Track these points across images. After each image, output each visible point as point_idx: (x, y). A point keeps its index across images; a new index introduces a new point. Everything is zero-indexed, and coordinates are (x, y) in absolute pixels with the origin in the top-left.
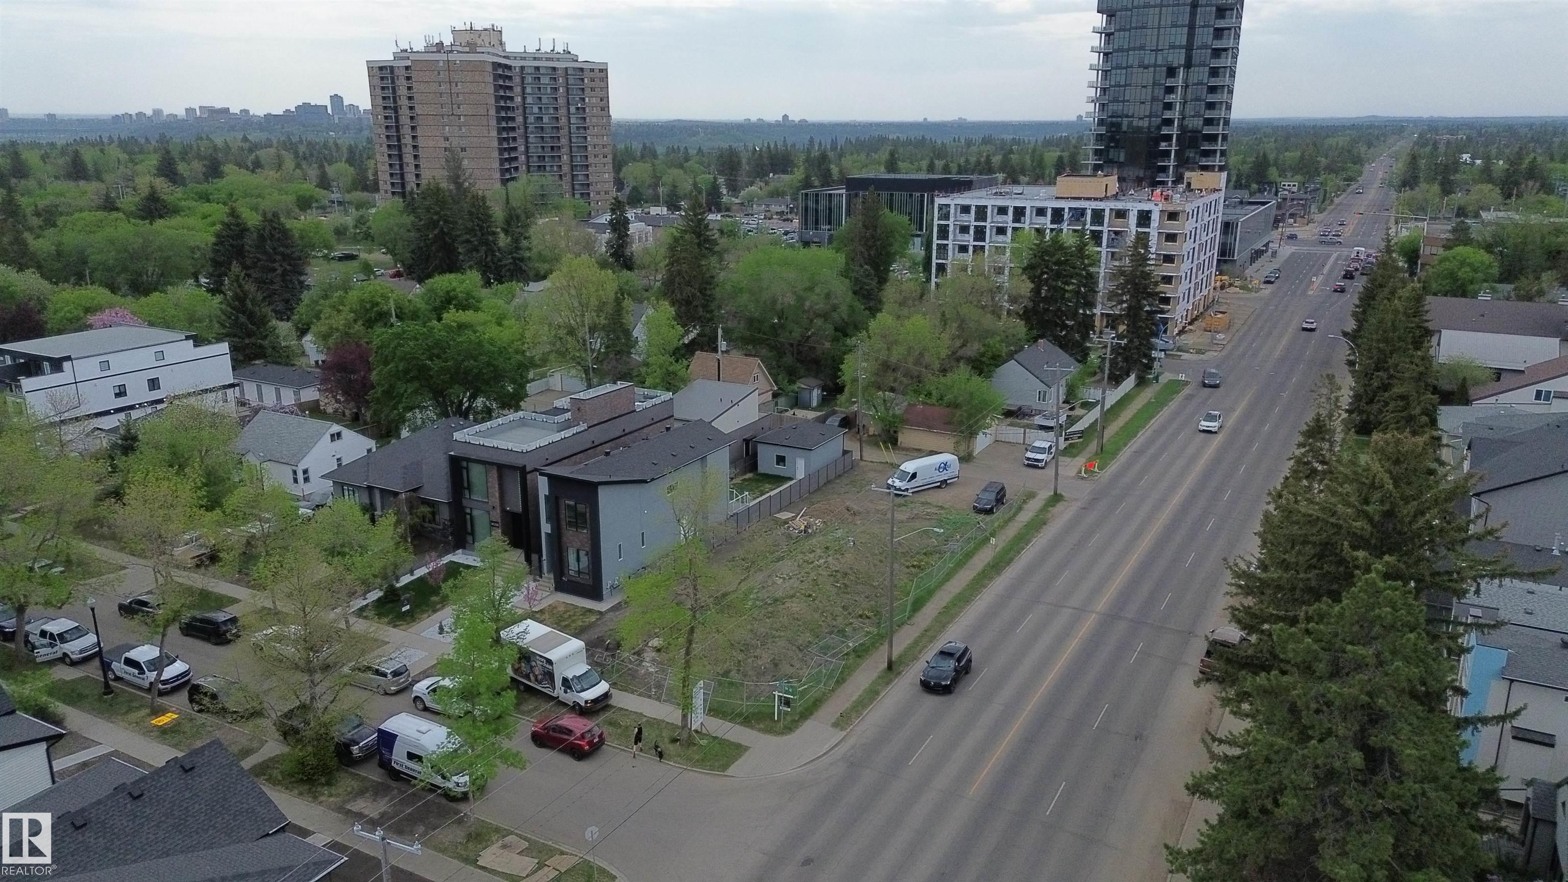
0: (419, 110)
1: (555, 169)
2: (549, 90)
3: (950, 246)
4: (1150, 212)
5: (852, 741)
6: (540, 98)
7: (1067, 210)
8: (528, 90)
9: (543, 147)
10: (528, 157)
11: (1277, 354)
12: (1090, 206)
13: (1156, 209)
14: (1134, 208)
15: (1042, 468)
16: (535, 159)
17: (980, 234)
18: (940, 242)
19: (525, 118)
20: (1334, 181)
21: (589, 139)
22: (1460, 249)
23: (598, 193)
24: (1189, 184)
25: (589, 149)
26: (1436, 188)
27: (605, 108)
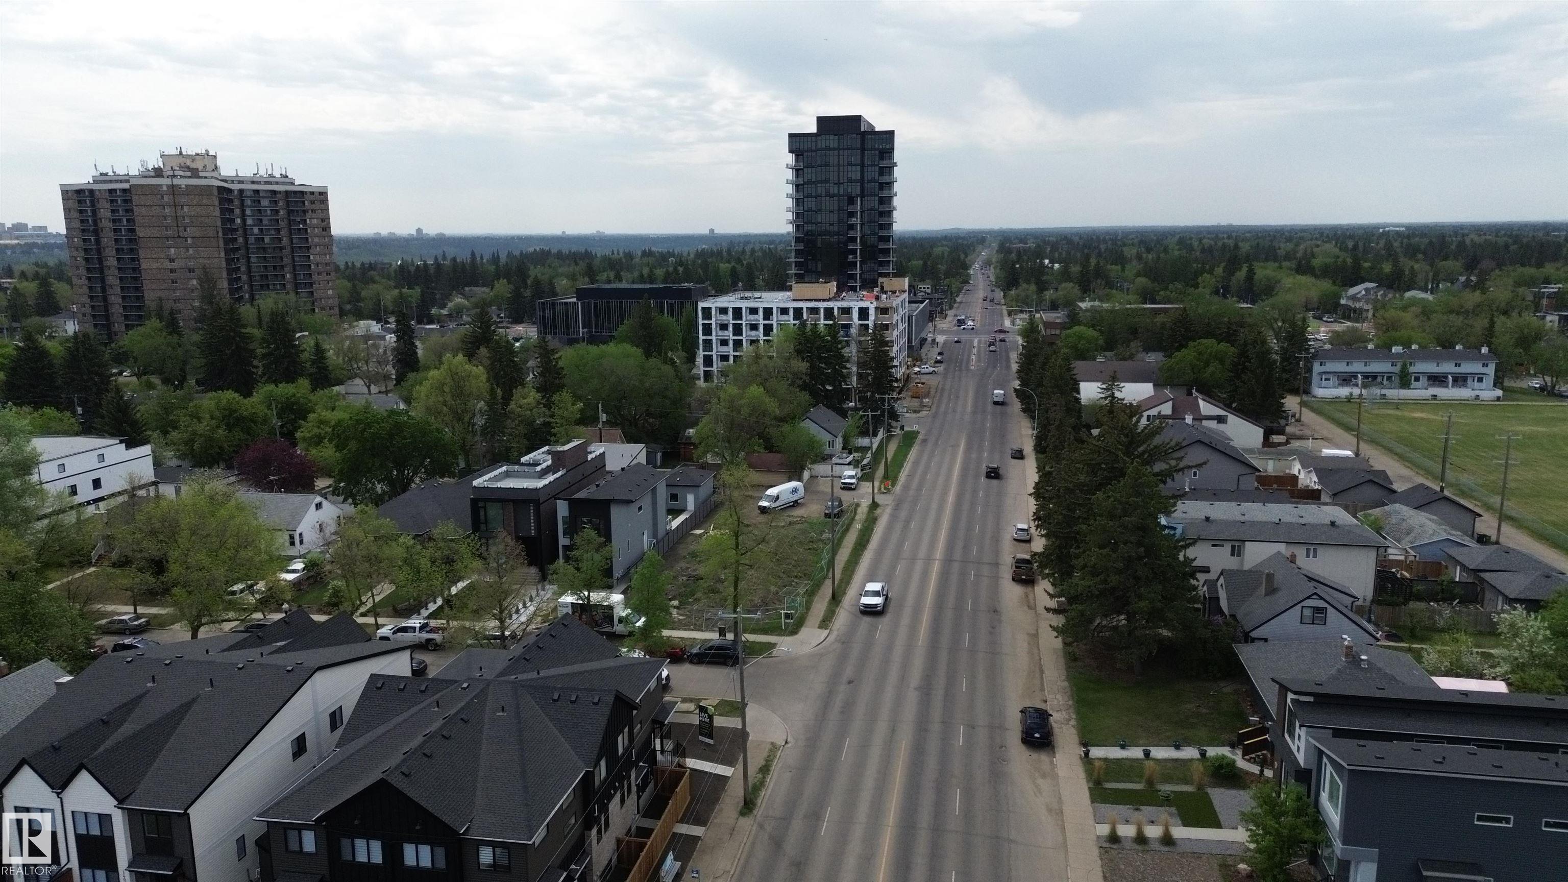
0: (141, 232)
1: (278, 287)
2: (269, 212)
3: (714, 341)
4: (867, 309)
5: (835, 633)
6: (261, 220)
7: (805, 309)
8: (248, 212)
9: (266, 267)
10: (250, 278)
11: (969, 409)
12: (822, 305)
13: (872, 306)
14: (856, 306)
15: (854, 489)
16: (257, 278)
17: (738, 330)
18: (705, 338)
19: (246, 240)
20: (955, 284)
21: (311, 257)
22: (1076, 328)
23: (323, 309)
24: (882, 288)
25: (313, 267)
26: (1033, 287)
27: (326, 228)
